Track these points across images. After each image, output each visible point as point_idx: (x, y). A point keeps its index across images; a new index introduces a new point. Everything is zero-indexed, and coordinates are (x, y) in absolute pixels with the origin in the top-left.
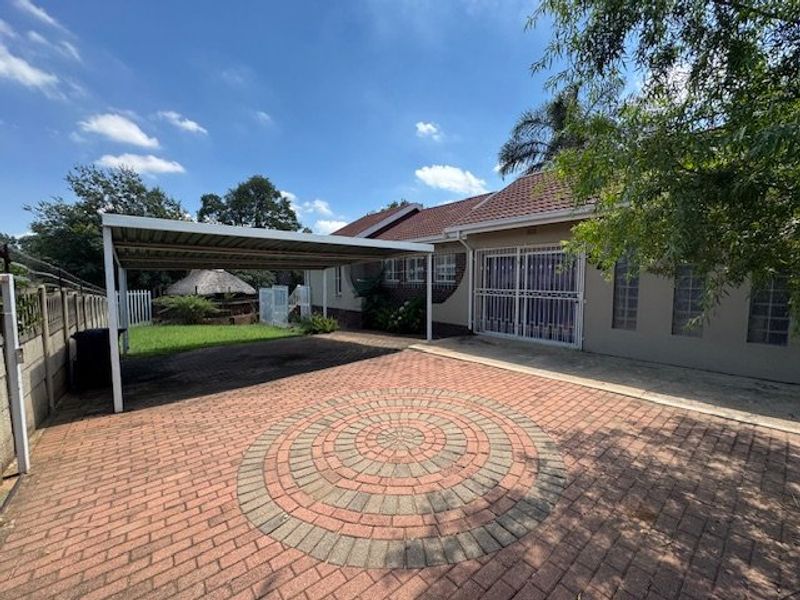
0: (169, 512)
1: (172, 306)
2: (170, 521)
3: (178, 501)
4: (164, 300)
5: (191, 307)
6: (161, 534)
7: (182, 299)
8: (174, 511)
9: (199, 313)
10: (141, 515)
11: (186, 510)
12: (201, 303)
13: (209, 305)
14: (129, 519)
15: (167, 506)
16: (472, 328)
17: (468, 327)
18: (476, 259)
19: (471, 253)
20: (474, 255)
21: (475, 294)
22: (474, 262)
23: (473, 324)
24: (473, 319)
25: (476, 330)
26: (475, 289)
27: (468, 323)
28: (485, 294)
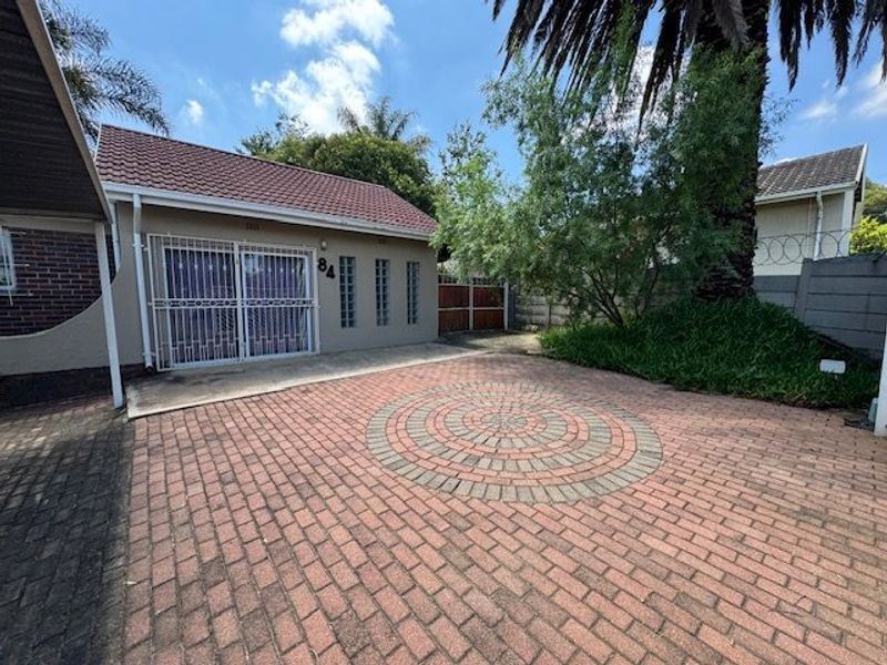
0: (702, 513)
2: (708, 506)
3: (686, 515)
6: (722, 503)
8: (698, 511)
10: (729, 533)
11: (688, 503)
14: (742, 539)
15: (699, 520)
16: (154, 364)
17: (144, 364)
18: (149, 249)
19: (137, 237)
20: (143, 241)
21: (154, 308)
22: (144, 254)
23: (154, 358)
24: (153, 350)
25: (161, 367)
26: (153, 299)
27: (144, 357)
28: (168, 308)
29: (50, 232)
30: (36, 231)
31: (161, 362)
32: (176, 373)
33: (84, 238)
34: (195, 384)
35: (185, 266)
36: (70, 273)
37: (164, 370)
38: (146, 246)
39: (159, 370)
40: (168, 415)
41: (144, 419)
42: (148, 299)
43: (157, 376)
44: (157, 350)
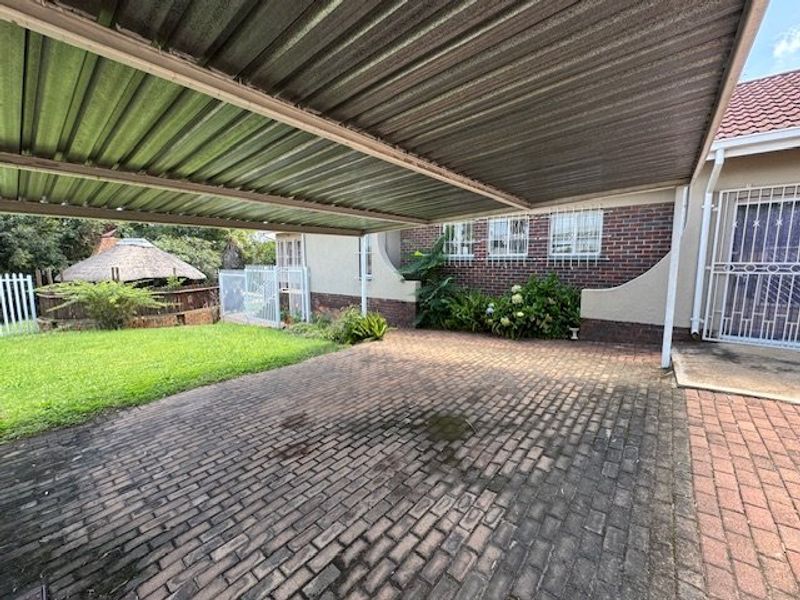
1: (75, 298)
4: (59, 290)
5: (112, 300)
7: (94, 288)
9: (127, 308)
12: (130, 293)
13: (144, 296)
16: (701, 331)
17: (690, 329)
18: (719, 209)
19: (709, 196)
20: (715, 200)
21: (712, 272)
22: (713, 214)
23: (701, 325)
24: (702, 316)
25: (707, 336)
26: (713, 263)
27: (691, 322)
28: (729, 272)
29: (629, 208)
30: (619, 208)
31: (708, 332)
32: (725, 346)
33: (653, 209)
34: (753, 367)
35: (763, 224)
36: (637, 240)
37: (710, 339)
38: (717, 206)
39: (704, 338)
40: (724, 397)
41: (695, 391)
42: (708, 262)
43: (702, 345)
44: (707, 318)
